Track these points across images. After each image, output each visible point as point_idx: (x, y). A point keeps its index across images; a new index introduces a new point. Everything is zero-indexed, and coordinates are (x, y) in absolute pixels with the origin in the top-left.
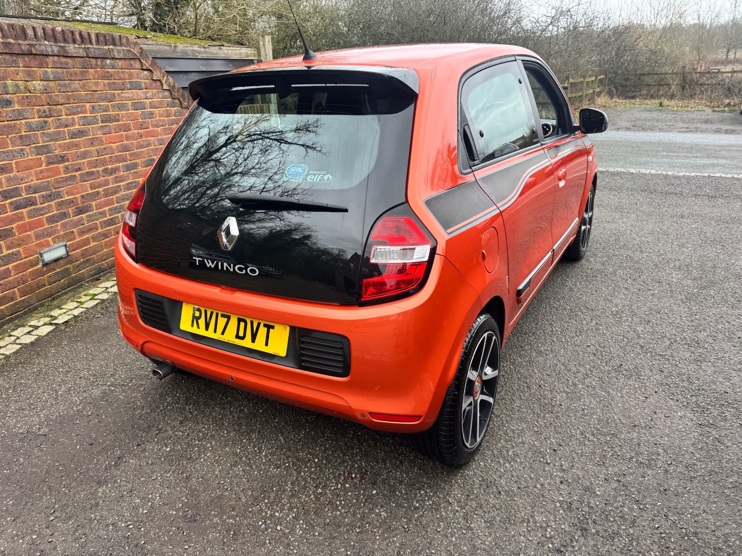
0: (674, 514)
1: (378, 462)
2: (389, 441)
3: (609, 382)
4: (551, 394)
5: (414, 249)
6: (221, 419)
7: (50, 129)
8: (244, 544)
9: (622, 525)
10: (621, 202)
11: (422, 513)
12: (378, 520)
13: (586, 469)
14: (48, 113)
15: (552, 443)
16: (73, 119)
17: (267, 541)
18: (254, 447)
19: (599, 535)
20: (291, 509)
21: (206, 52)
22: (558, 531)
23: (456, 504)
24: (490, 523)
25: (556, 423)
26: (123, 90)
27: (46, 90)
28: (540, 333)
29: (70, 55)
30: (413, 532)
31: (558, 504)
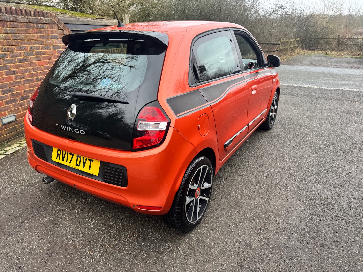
0: (289, 259)
1: (148, 229)
2: (156, 218)
3: (271, 191)
4: (241, 197)
5: (159, 123)
6: (76, 205)
7: (7, 58)
8: (73, 268)
9: (262, 264)
10: (296, 102)
11: (164, 255)
12: (142, 258)
13: (250, 235)
14: (7, 50)
15: (236, 222)
16: (21, 53)
17: (84, 267)
18: (89, 219)
19: (249, 269)
20: (100, 251)
21: (94, 22)
22: (229, 266)
23: (182, 251)
24: (197, 261)
25: (240, 211)
26: (48, 39)
27: (6, 38)
28: (242, 166)
29: (19, 21)
30: (158, 265)
31: (232, 253)
